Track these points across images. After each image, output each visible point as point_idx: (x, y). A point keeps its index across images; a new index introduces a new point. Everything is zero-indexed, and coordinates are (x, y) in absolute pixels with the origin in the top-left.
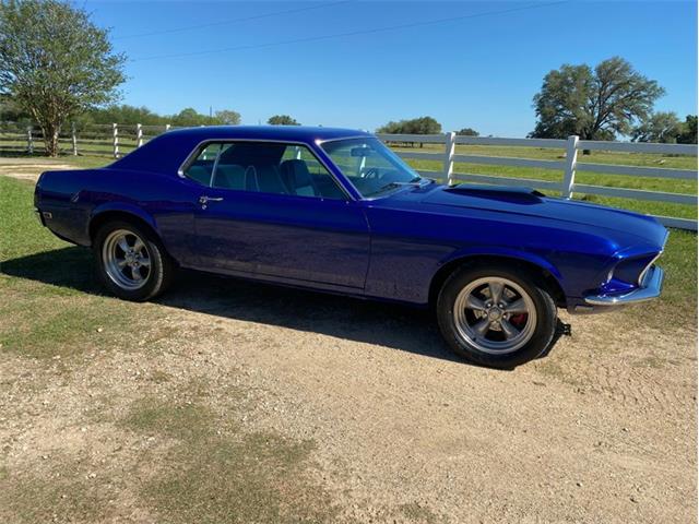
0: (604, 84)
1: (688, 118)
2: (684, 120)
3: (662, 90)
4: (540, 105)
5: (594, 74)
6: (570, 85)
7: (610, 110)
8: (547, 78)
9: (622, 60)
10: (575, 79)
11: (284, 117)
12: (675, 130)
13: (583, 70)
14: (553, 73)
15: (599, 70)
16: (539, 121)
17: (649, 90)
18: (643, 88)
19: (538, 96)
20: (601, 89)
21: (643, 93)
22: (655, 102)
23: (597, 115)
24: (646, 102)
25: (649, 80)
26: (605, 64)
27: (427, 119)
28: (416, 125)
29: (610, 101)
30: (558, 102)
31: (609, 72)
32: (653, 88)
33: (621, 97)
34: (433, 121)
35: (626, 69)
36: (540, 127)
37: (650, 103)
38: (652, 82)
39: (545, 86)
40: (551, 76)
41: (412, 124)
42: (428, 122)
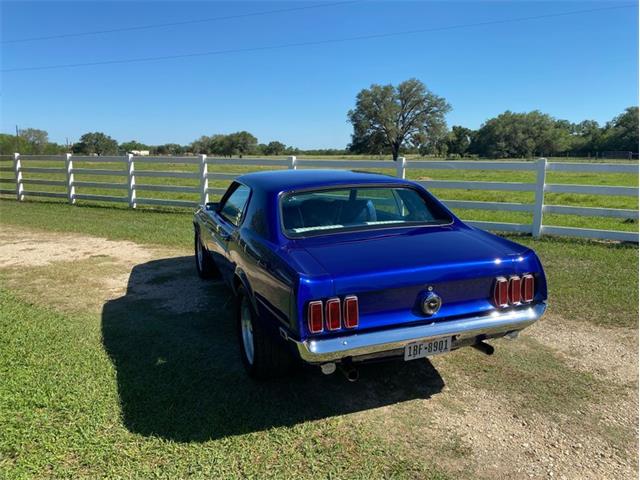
0: (405, 101)
1: (454, 128)
2: (451, 130)
3: (449, 106)
5: (397, 93)
6: (379, 102)
7: (410, 124)
8: (359, 96)
9: (418, 81)
10: (383, 97)
11: (98, 134)
13: (388, 90)
14: (364, 91)
15: (401, 89)
16: (353, 133)
17: (439, 105)
18: (435, 105)
19: (350, 113)
20: (403, 106)
21: (435, 109)
22: (445, 116)
23: (400, 127)
24: (438, 116)
25: (439, 97)
26: (405, 84)
27: (244, 133)
28: (234, 139)
29: (409, 115)
30: (368, 117)
31: (409, 91)
32: (443, 104)
33: (418, 112)
34: (249, 135)
35: (421, 89)
37: (442, 116)
38: (441, 99)
39: (358, 103)
40: (363, 95)
41: (230, 138)
42: (245, 136)
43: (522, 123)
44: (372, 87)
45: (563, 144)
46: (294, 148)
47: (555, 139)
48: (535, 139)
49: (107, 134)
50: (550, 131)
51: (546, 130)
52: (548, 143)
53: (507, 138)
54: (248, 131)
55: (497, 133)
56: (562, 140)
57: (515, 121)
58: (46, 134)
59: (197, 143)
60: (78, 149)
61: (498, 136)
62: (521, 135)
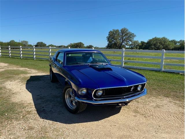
0: (122, 34)
2: (140, 42)
4: (108, 39)
5: (120, 32)
6: (115, 34)
7: (124, 40)
8: (109, 32)
9: (126, 28)
10: (116, 33)
12: (139, 44)
13: (117, 31)
14: (110, 31)
15: (121, 31)
16: (108, 43)
18: (131, 35)
19: (107, 37)
21: (131, 36)
22: (134, 38)
23: (121, 41)
24: (132, 38)
25: (132, 33)
26: (122, 29)
29: (124, 38)
30: (112, 38)
31: (123, 31)
32: (134, 35)
33: (127, 37)
35: (127, 30)
36: (108, 45)
37: (133, 38)
38: (133, 33)
39: (109, 34)
40: (110, 32)
41: (76, 44)
42: (81, 43)
43: (159, 40)
44: (113, 30)
45: (172, 47)
46: (97, 47)
47: (169, 45)
48: (163, 45)
49: (43, 42)
50: (167, 43)
51: (166, 42)
52: (167, 46)
53: (155, 45)
54: (82, 42)
55: (151, 43)
56: (171, 45)
57: (157, 40)
58: (28, 42)
59: (69, 45)
60: (36, 46)
61: (152, 44)
62: (159, 44)
